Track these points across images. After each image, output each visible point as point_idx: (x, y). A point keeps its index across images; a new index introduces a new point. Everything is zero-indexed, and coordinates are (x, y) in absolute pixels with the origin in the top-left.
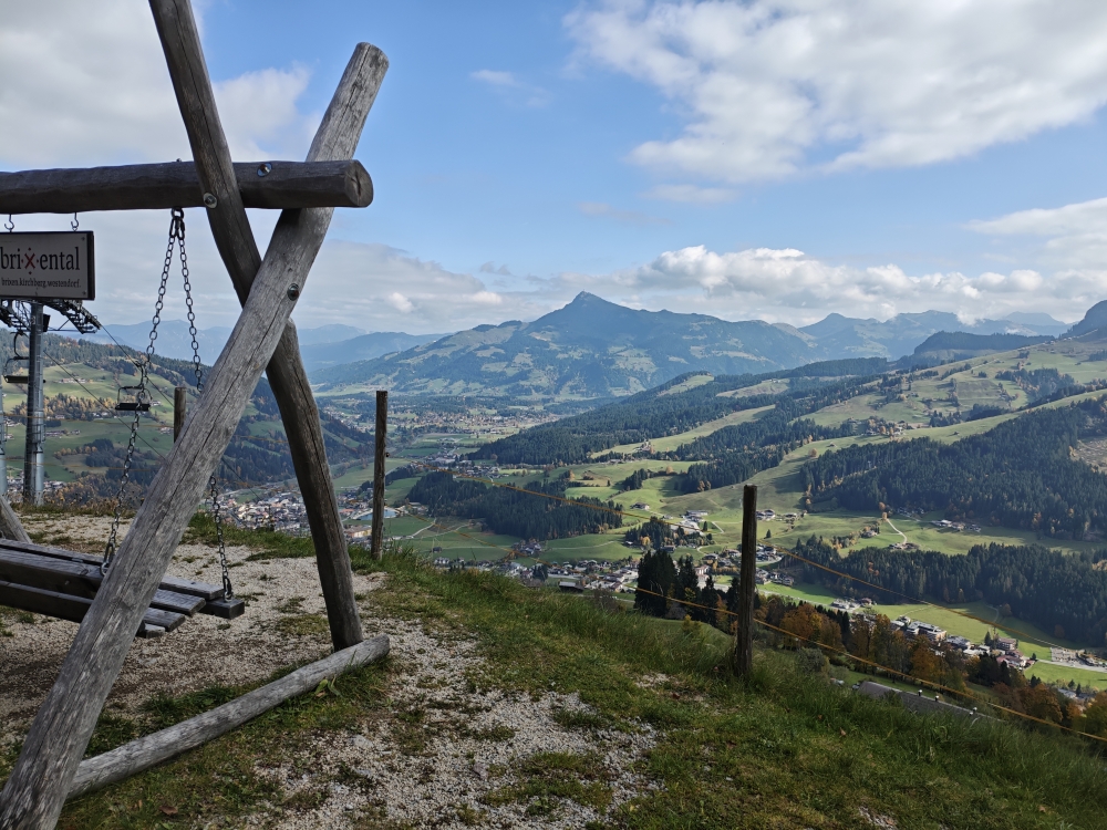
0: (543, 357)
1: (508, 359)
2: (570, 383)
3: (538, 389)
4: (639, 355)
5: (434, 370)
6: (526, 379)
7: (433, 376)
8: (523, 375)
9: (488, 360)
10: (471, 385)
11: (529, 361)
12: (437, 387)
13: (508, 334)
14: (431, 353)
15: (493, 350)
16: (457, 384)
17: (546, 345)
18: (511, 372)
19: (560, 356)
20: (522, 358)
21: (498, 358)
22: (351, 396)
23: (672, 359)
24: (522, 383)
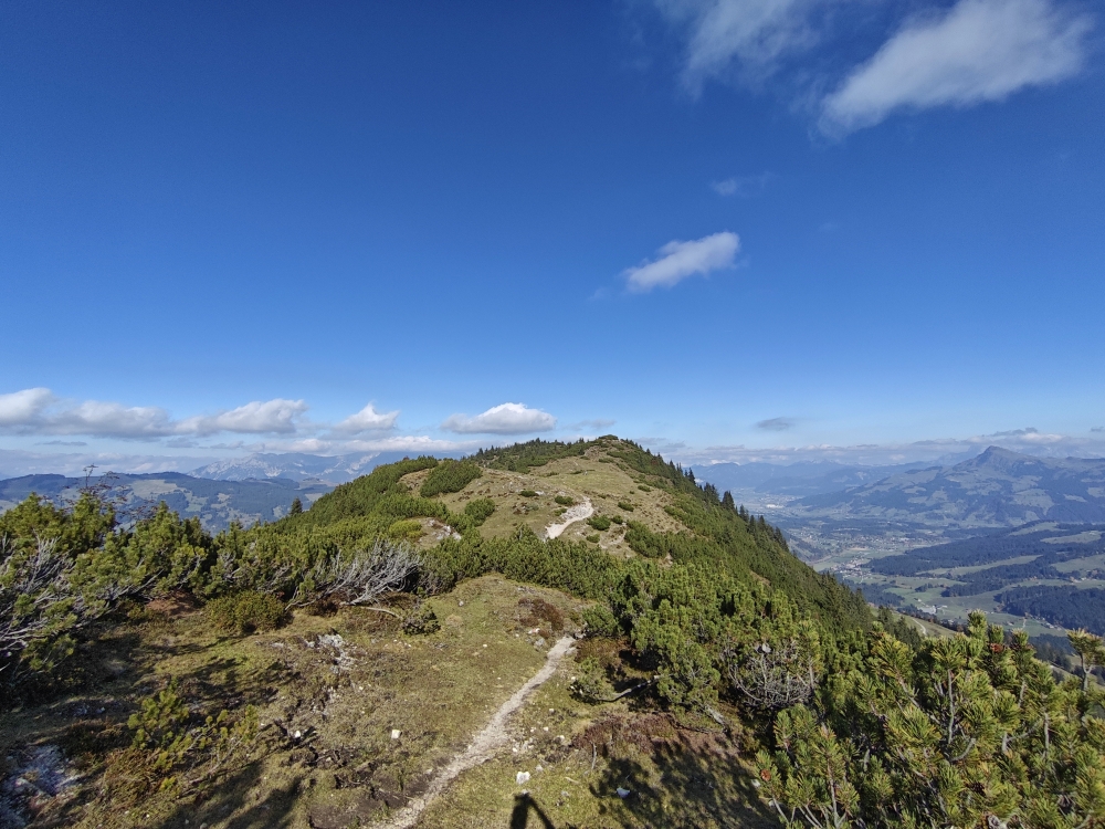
0: (955, 493)
1: (928, 494)
2: (975, 513)
3: (948, 516)
4: (1037, 495)
5: (876, 500)
6: (940, 508)
7: (875, 504)
8: (938, 506)
9: (913, 495)
10: (900, 512)
11: (945, 497)
12: (876, 512)
13: (932, 476)
14: (875, 489)
15: (916, 488)
16: (890, 511)
17: (959, 485)
18: (929, 504)
19: (970, 493)
20: (939, 494)
21: (921, 494)
22: (818, 519)
23: (1068, 497)
24: (936, 511)
